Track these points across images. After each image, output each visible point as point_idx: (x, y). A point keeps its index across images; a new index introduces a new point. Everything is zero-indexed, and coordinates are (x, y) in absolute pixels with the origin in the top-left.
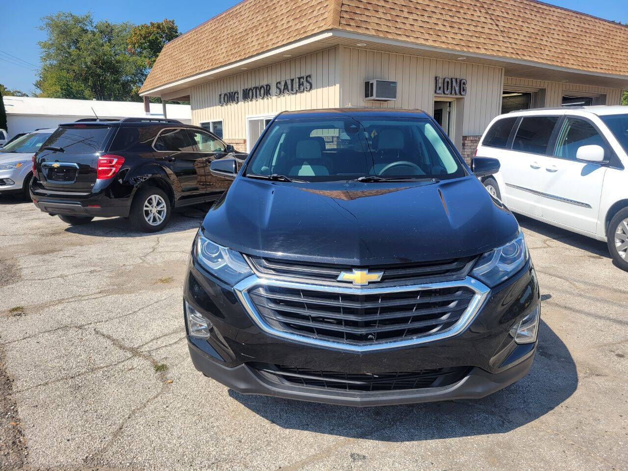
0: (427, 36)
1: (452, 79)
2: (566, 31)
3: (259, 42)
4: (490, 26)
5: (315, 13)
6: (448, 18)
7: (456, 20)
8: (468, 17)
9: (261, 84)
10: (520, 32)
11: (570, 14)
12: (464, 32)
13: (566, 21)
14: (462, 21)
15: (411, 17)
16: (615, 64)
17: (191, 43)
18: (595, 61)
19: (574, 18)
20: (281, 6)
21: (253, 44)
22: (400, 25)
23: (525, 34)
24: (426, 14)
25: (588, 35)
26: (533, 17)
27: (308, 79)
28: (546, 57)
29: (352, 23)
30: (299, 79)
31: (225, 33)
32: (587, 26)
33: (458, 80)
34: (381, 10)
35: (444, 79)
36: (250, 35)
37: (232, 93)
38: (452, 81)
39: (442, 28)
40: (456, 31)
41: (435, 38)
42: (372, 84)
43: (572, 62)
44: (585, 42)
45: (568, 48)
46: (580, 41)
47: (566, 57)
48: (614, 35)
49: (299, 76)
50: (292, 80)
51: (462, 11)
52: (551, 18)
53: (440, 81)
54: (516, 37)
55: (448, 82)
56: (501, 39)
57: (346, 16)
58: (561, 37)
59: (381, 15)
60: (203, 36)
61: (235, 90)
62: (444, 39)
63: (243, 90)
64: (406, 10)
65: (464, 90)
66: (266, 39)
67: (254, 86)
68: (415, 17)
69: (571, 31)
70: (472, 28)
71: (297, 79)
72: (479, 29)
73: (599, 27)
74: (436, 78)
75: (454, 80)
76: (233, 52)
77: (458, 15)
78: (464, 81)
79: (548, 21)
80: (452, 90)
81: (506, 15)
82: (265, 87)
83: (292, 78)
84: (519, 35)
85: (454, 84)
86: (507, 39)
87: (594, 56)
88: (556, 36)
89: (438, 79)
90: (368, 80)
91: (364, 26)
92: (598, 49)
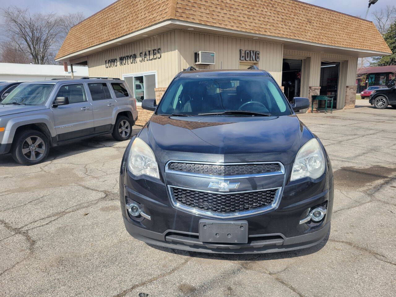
0: (233, 24)
1: (250, 51)
2: (321, 21)
3: (127, 27)
4: (273, 18)
5: (160, 9)
6: (247, 13)
7: (252, 13)
8: (259, 12)
9: (131, 54)
10: (292, 22)
11: (324, 10)
12: (257, 21)
13: (322, 15)
14: (256, 14)
15: (222, 12)
16: (352, 42)
17: (86, 27)
18: (339, 40)
19: (326, 13)
20: (141, 3)
21: (124, 28)
22: (215, 17)
23: (296, 23)
24: (232, 10)
25: (335, 24)
26: (301, 12)
27: (159, 51)
28: (308, 37)
29: (184, 15)
30: (154, 50)
31: (108, 21)
32: (334, 18)
33: (254, 52)
34: (202, 7)
35: (246, 51)
36: (122, 22)
37: (113, 59)
38: (250, 52)
39: (242, 19)
40: (251, 20)
41: (238, 25)
42: (199, 54)
43: (325, 40)
44: (333, 28)
45: (323, 32)
46: (330, 28)
47: (321, 37)
48: (351, 24)
49: (153, 49)
50: (149, 52)
51: (255, 8)
52: (312, 13)
53: (243, 52)
54: (290, 24)
55: (248, 53)
56: (280, 26)
57: (180, 11)
58: (318, 25)
59: (203, 10)
60: (94, 23)
61: (115, 58)
62: (244, 26)
63: (120, 58)
64: (219, 7)
65: (258, 58)
66: (131, 25)
67: (126, 55)
68: (225, 11)
69: (324, 21)
70: (262, 19)
71: (152, 51)
72: (267, 20)
73: (342, 19)
74: (240, 50)
75: (251, 52)
76: (112, 33)
77: (253, 11)
78: (259, 52)
79: (310, 15)
80: (250, 58)
81: (283, 11)
82: (133, 55)
83: (149, 50)
84: (291, 23)
85: (252, 54)
86: (284, 26)
87: (338, 37)
88: (315, 24)
89: (241, 51)
90: (196, 52)
91: (192, 17)
92: (341, 32)
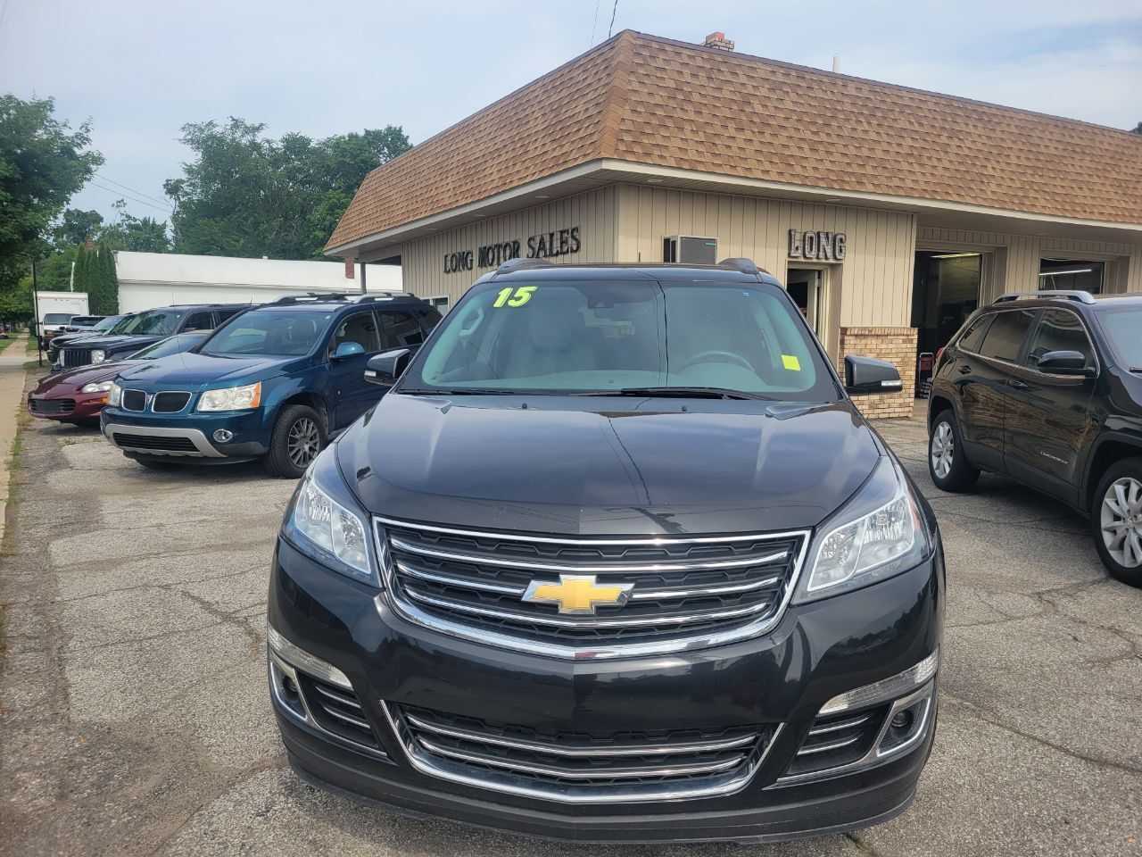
0: (767, 166)
1: (818, 233)
2: (1034, 150)
3: (500, 175)
4: (886, 147)
5: (581, 134)
6: (809, 136)
7: (823, 137)
8: (846, 133)
9: (507, 240)
10: (942, 155)
12: (837, 157)
13: (1036, 134)
14: (835, 139)
15: (740, 136)
16: (1132, 206)
17: (405, 172)
18: (1090, 201)
20: (536, 118)
21: (493, 177)
22: (721, 150)
23: (953, 158)
24: (768, 131)
25: (1077, 157)
26: (971, 129)
27: (575, 234)
28: (990, 195)
29: (637, 149)
30: (562, 232)
31: (455, 159)
32: (1077, 141)
33: (830, 236)
34: (688, 127)
35: (805, 234)
36: (489, 164)
37: (464, 253)
38: (819, 237)
39: (796, 152)
40: (822, 155)
41: (782, 167)
42: (674, 243)
43: (1043, 203)
44: (1070, 169)
45: (1037, 179)
46: (1062, 167)
47: (1032, 194)
48: (1132, 156)
49: (561, 229)
50: (552, 235)
51: (834, 124)
52: (1006, 129)
53: (798, 237)
54: (935, 163)
55: (812, 238)
56: (905, 167)
57: (627, 138)
58: (1025, 162)
59: (688, 135)
60: (424, 162)
61: (469, 249)
62: (798, 170)
63: (480, 249)
64: (731, 125)
65: (841, 251)
66: (511, 171)
67: (495, 243)
68: (748, 135)
69: (1043, 150)
70: (852, 151)
71: (559, 233)
72: (865, 152)
73: (1101, 142)
74: (790, 231)
75: (822, 236)
76: (463, 189)
77: (827, 130)
78: (843, 237)
79: (999, 134)
80: (819, 250)
81: (917, 127)
82: (512, 244)
83: (551, 231)
84: (939, 160)
85: (823, 241)
86: (916, 168)
87: (1087, 193)
88: (1014, 160)
89: (793, 233)
90: (667, 236)
91: (657, 152)
92: (1096, 179)
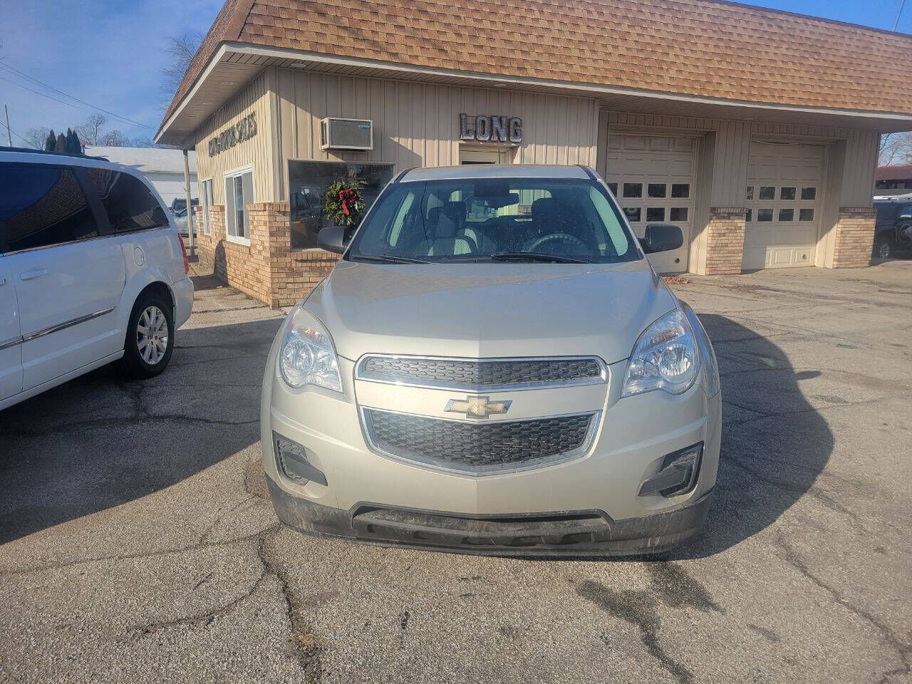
1: (491, 117)
2: (725, 38)
4: (557, 35)
6: (471, 23)
7: (486, 25)
8: (513, 20)
9: (230, 125)
10: (619, 42)
11: (741, 10)
12: (499, 44)
13: (729, 22)
14: (499, 27)
15: (391, 22)
16: (826, 91)
18: (779, 87)
19: (748, 18)
22: (366, 35)
23: (631, 45)
24: (424, 18)
25: (773, 44)
26: (657, 18)
27: (253, 118)
28: (668, 81)
29: (267, 33)
30: (249, 117)
32: (774, 29)
33: (504, 120)
34: (332, 12)
35: (477, 117)
38: (492, 121)
39: (452, 38)
40: (482, 42)
41: (434, 53)
43: (727, 88)
44: (763, 56)
46: (754, 55)
47: (715, 79)
48: (836, 43)
49: (249, 113)
50: (246, 120)
52: (697, 18)
53: (470, 120)
54: (610, 49)
55: (484, 122)
56: (576, 53)
58: (713, 50)
62: (453, 56)
63: (221, 135)
65: (516, 134)
67: (226, 128)
68: (401, 22)
69: (736, 38)
70: (517, 38)
72: (532, 39)
73: (802, 31)
74: (461, 115)
75: (494, 119)
77: (492, 18)
78: (518, 121)
79: (688, 24)
80: (491, 135)
81: (595, 16)
82: (232, 130)
84: (615, 47)
85: (496, 125)
86: (588, 54)
87: (778, 78)
88: (701, 47)
89: (463, 117)
92: (790, 66)
